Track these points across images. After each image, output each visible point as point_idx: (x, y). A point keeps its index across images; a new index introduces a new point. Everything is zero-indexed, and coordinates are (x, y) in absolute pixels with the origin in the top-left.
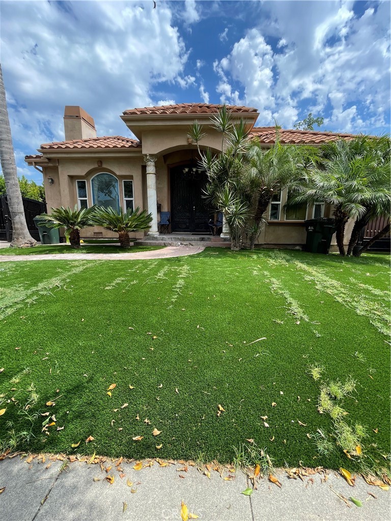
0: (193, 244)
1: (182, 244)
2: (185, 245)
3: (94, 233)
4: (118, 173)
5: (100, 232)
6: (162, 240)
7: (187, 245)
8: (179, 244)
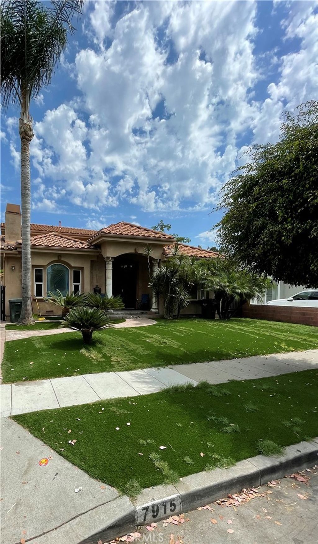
0: (140, 317)
1: (133, 317)
2: (135, 317)
3: (46, 311)
4: (73, 265)
5: (52, 310)
6: (117, 315)
7: (136, 317)
8: (132, 317)
